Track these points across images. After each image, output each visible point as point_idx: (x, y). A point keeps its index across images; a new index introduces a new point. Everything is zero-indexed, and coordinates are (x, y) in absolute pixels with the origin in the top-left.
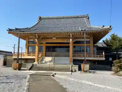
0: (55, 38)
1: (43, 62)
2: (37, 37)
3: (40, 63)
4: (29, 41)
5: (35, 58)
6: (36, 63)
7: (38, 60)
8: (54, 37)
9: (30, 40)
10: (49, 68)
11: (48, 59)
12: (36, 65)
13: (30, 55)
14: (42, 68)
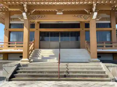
0: (62, 13)
1: (39, 58)
2: (26, 10)
3: (32, 60)
4: (10, 25)
5: (22, 51)
6: (24, 61)
7: (29, 55)
8: (60, 10)
9: (11, 22)
10: (59, 72)
11: (45, 53)
12: (26, 65)
13: (13, 47)
14: (41, 72)
